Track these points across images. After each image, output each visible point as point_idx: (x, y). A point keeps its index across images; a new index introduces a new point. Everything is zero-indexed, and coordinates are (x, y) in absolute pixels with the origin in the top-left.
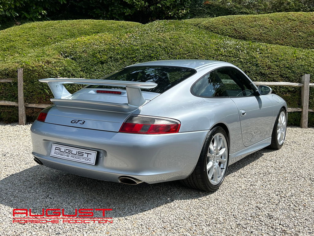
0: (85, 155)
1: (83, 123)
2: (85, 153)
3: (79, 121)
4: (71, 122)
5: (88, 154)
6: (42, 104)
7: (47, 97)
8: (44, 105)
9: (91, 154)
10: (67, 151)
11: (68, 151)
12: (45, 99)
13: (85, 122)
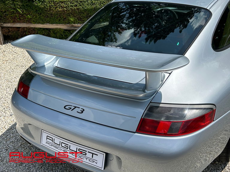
0: (89, 155)
1: (82, 112)
2: (88, 152)
3: (75, 107)
4: (65, 107)
5: (93, 154)
6: (16, 23)
7: (20, 16)
8: (19, 24)
9: (97, 155)
10: (63, 145)
11: (65, 146)
12: (19, 19)
13: (84, 110)
